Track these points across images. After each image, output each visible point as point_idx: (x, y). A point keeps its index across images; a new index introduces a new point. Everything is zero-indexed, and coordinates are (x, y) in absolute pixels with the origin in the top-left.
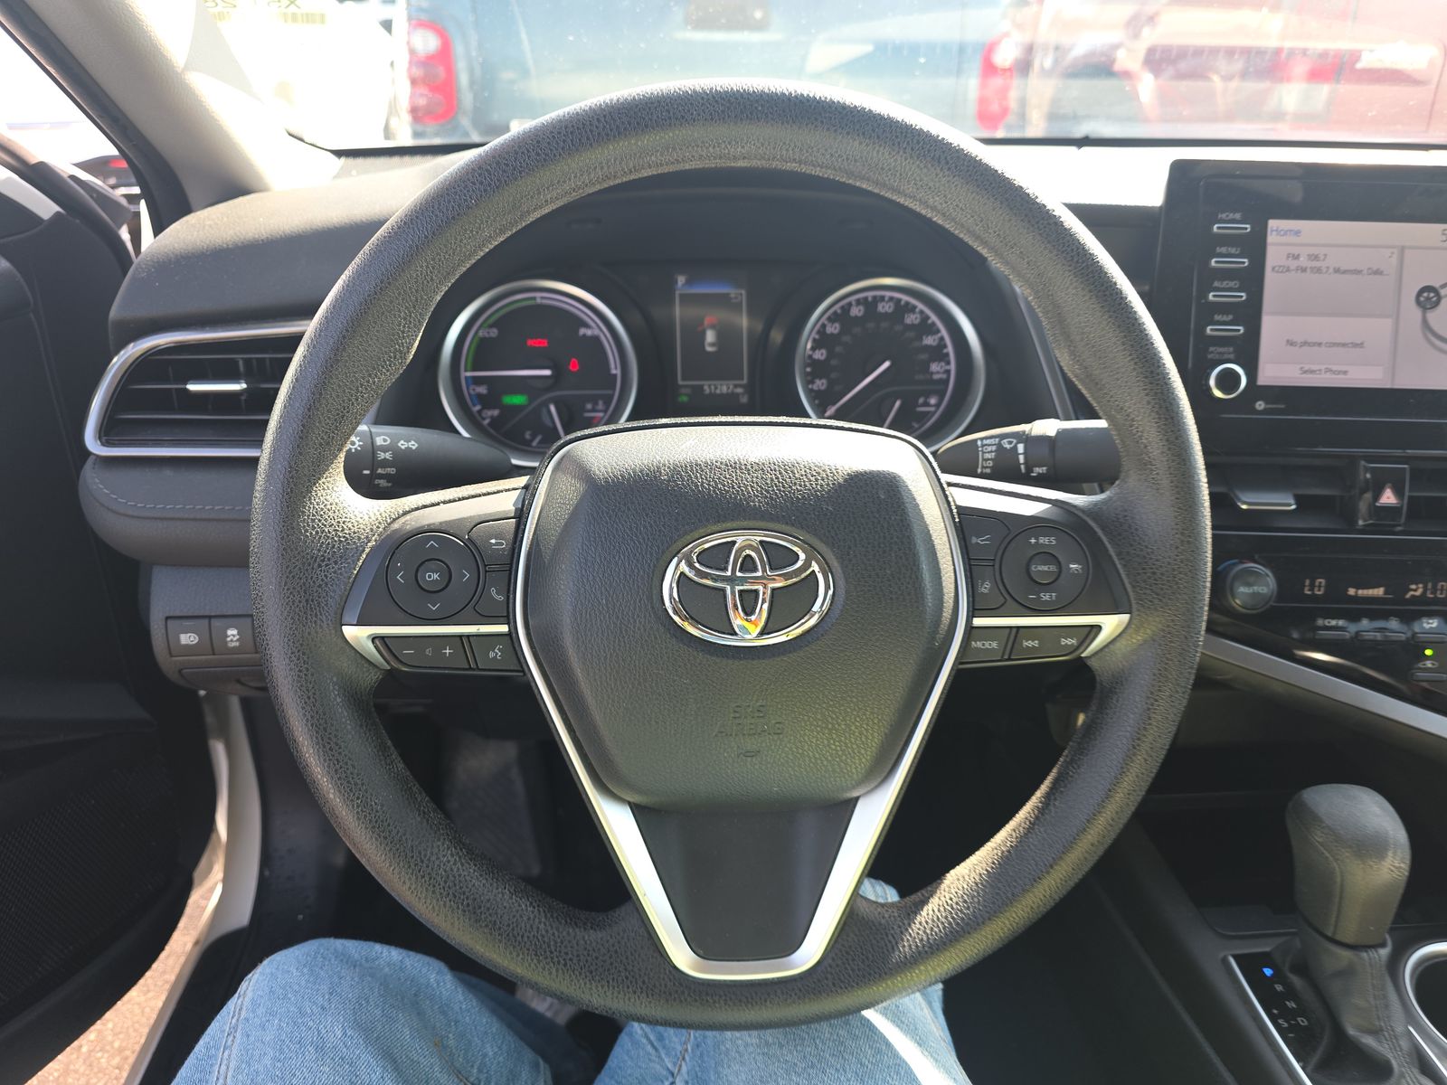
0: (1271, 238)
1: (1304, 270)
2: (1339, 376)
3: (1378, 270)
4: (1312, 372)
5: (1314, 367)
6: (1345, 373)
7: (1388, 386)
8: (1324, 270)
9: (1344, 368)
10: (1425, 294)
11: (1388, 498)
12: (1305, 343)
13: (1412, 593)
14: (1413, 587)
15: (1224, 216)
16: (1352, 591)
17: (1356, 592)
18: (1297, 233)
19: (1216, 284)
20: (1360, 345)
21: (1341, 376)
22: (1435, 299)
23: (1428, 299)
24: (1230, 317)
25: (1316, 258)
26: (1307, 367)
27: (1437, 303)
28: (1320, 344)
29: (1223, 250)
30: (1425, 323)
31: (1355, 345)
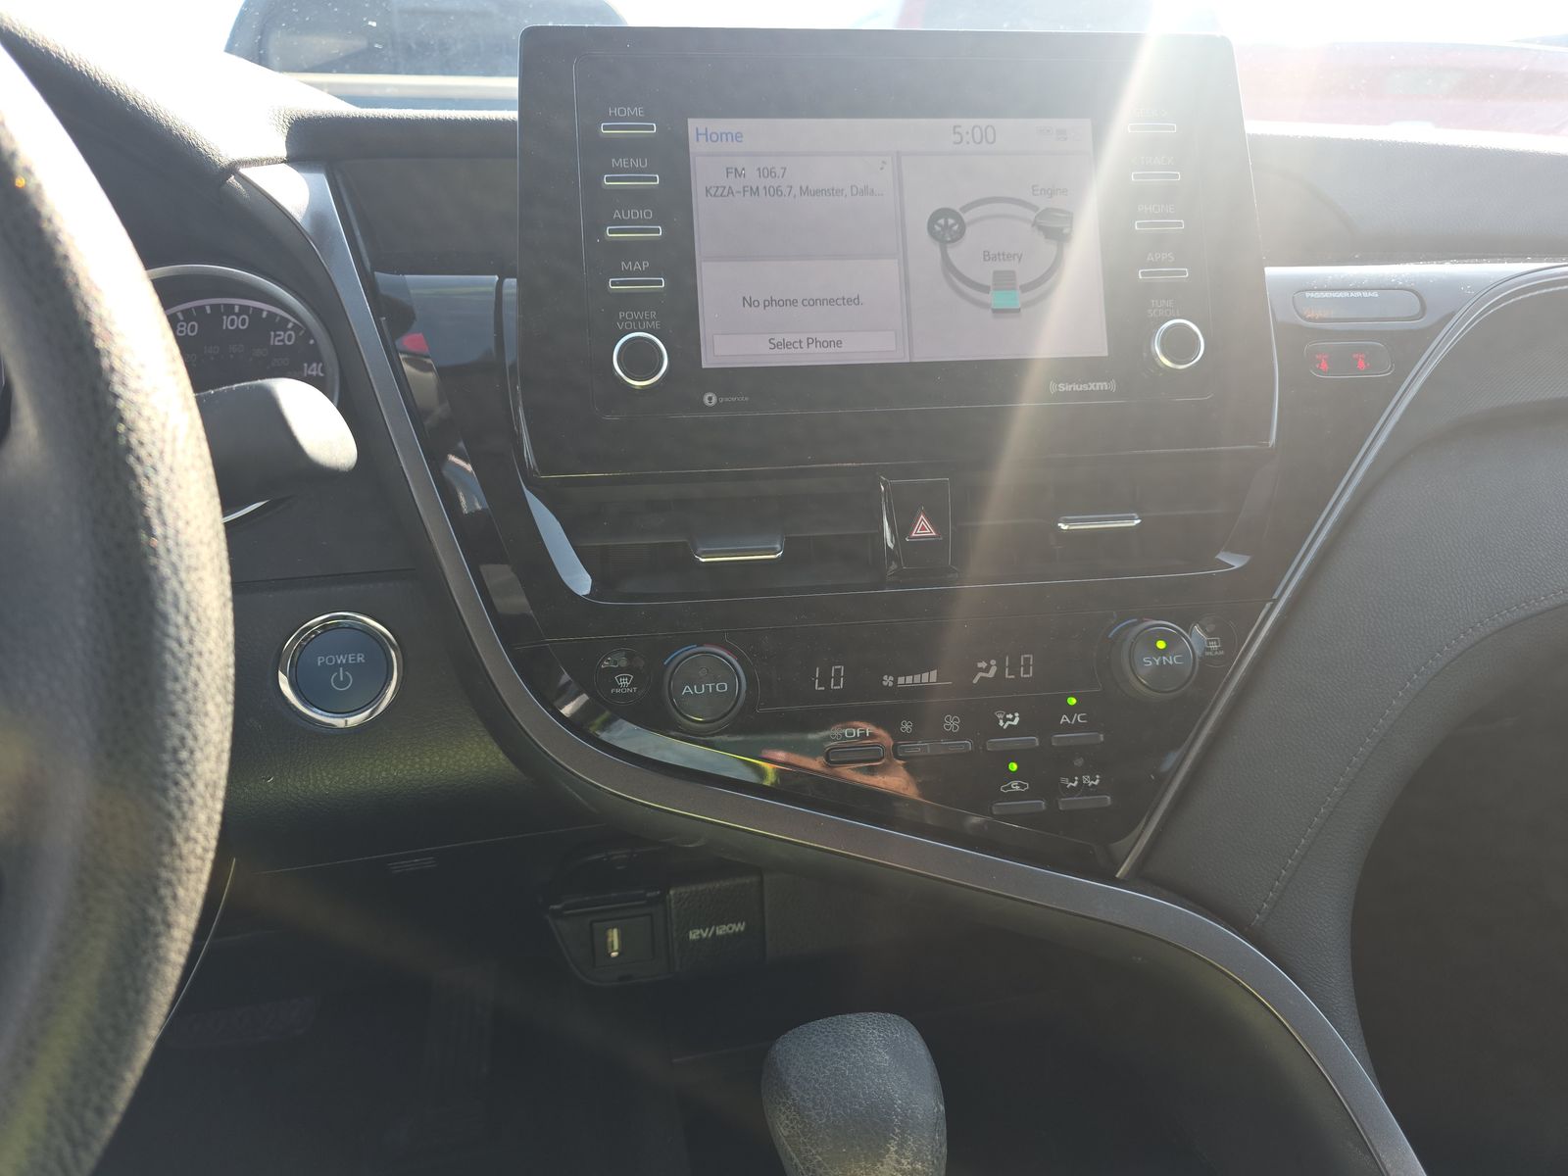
0: (695, 146)
1: (755, 192)
2: (829, 350)
3: (866, 187)
4: (787, 345)
5: (789, 338)
6: (838, 343)
7: (907, 360)
8: (786, 191)
9: (836, 337)
10: (942, 221)
11: (923, 529)
12: (771, 302)
13: (981, 674)
14: (983, 665)
15: (617, 111)
16: (888, 681)
17: (895, 681)
18: (737, 137)
19: (617, 214)
20: (856, 301)
21: (832, 349)
22: (956, 228)
23: (946, 227)
24: (646, 264)
25: (771, 173)
26: (778, 338)
27: (962, 233)
28: (794, 303)
29: (623, 163)
30: (948, 266)
31: (849, 301)
